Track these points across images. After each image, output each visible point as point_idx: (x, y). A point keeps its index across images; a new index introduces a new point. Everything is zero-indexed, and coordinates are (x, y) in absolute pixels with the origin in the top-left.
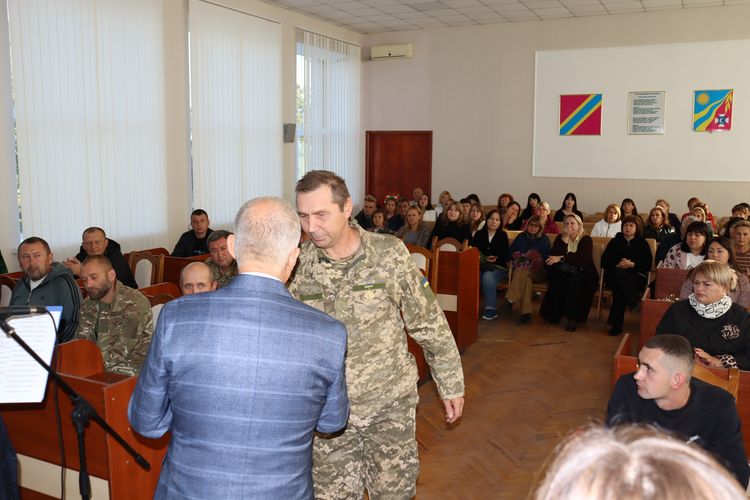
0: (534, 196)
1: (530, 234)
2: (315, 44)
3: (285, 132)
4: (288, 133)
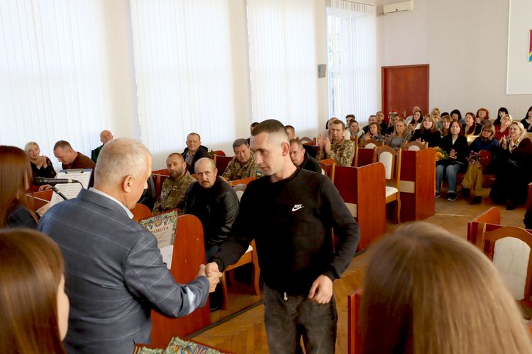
0: (503, 110)
1: (484, 138)
2: (340, 6)
3: (319, 71)
4: (321, 71)
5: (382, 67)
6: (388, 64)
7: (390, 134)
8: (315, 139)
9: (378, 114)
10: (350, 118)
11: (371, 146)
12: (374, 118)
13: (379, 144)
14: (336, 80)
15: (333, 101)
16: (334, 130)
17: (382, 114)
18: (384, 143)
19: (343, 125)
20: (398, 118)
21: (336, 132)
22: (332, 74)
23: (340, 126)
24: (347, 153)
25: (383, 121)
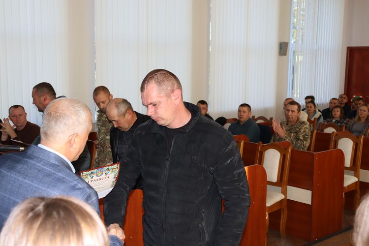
4: (283, 48)
5: (348, 48)
6: (354, 44)
7: (352, 119)
8: (271, 119)
9: (341, 96)
10: (310, 100)
11: (330, 130)
12: (336, 101)
13: (339, 129)
14: (298, 58)
15: (293, 80)
16: (288, 110)
17: (345, 96)
18: (344, 128)
19: (299, 106)
20: (361, 102)
21: (290, 113)
22: (294, 51)
23: (295, 107)
24: (304, 136)
25: (346, 104)
